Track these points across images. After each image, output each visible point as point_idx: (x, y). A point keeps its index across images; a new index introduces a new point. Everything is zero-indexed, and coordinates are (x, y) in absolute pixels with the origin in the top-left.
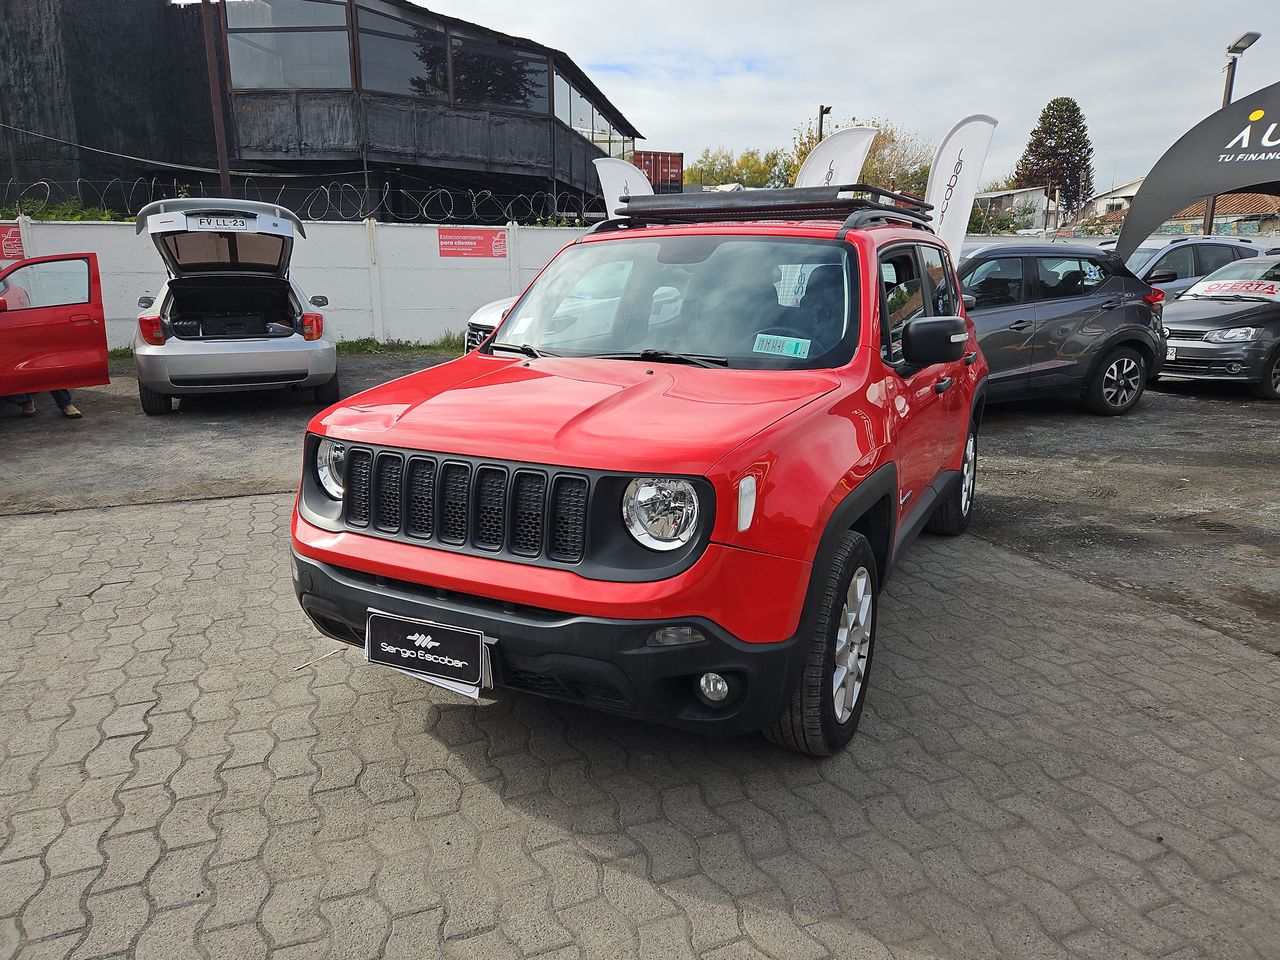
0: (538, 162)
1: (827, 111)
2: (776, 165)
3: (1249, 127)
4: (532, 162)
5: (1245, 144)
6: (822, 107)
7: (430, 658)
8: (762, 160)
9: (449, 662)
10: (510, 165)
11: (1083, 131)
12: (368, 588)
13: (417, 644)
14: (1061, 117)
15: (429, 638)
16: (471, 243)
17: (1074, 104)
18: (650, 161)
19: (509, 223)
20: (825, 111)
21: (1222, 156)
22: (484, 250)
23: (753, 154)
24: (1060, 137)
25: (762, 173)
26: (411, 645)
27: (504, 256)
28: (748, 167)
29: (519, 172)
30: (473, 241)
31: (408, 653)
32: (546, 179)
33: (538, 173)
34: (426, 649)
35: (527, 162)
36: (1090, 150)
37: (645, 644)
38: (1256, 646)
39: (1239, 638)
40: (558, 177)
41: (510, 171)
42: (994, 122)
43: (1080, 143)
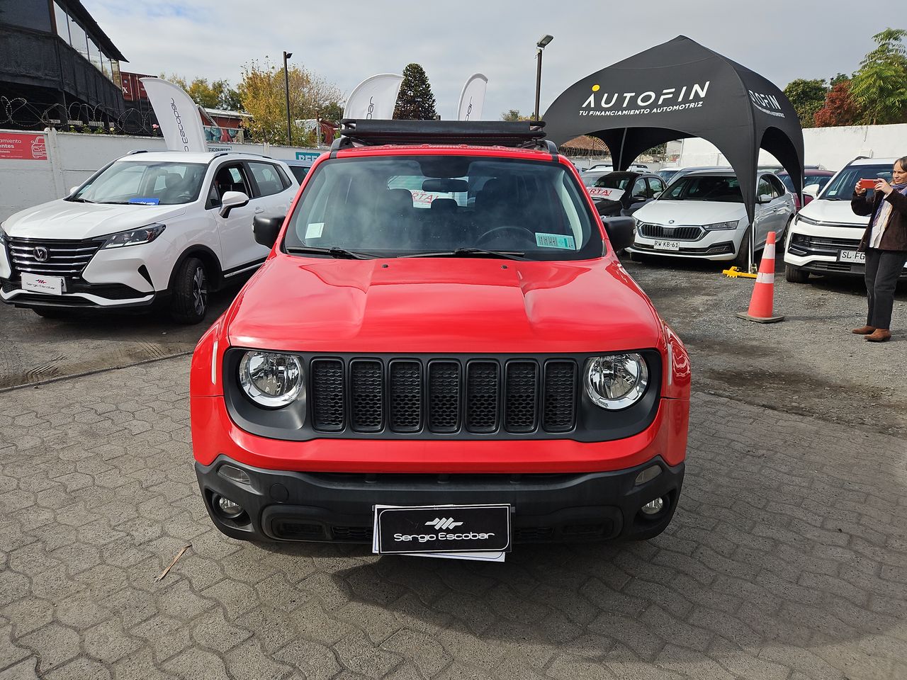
0: (46, 75)
1: (289, 56)
2: (222, 92)
3: (593, 95)
4: (40, 74)
5: (592, 105)
6: (285, 53)
7: (451, 537)
8: (211, 87)
9: (473, 536)
10: (17, 76)
11: (428, 87)
12: (359, 487)
13: (437, 528)
14: (415, 76)
15: (451, 519)
16: (9, 146)
17: (421, 69)
18: (128, 81)
19: (46, 129)
20: (287, 56)
21: (581, 112)
22: (23, 152)
23: (202, 82)
24: (415, 90)
25: (212, 97)
26: (431, 530)
27: (45, 158)
28: (199, 92)
29: (28, 82)
30: (10, 144)
31: (427, 538)
32: (55, 90)
33: (47, 85)
34: (448, 531)
35: (34, 73)
36: (434, 101)
37: (634, 486)
38: (751, 403)
39: (740, 400)
40: (67, 89)
41: (18, 81)
42: (486, 80)
43: (427, 94)
